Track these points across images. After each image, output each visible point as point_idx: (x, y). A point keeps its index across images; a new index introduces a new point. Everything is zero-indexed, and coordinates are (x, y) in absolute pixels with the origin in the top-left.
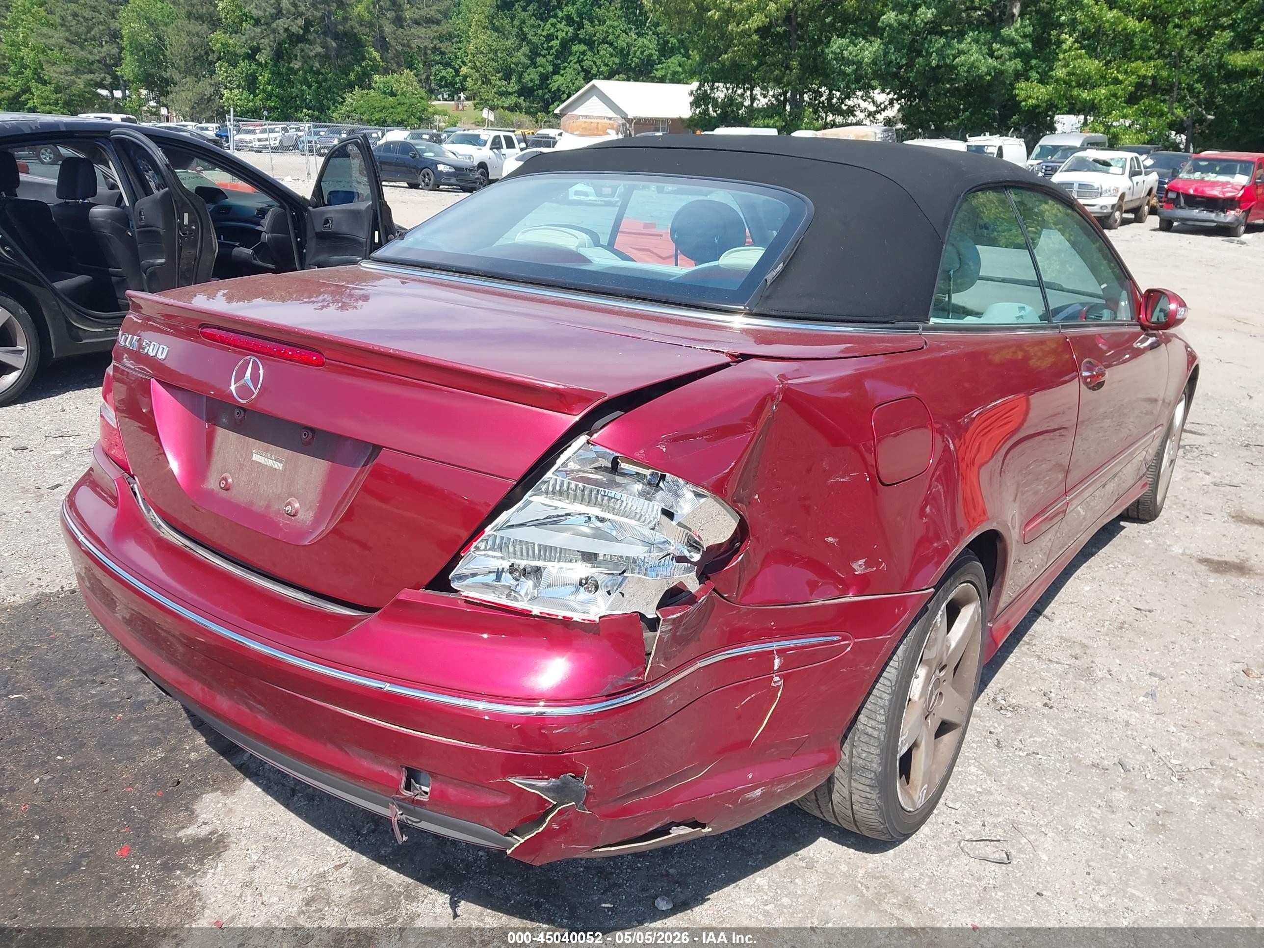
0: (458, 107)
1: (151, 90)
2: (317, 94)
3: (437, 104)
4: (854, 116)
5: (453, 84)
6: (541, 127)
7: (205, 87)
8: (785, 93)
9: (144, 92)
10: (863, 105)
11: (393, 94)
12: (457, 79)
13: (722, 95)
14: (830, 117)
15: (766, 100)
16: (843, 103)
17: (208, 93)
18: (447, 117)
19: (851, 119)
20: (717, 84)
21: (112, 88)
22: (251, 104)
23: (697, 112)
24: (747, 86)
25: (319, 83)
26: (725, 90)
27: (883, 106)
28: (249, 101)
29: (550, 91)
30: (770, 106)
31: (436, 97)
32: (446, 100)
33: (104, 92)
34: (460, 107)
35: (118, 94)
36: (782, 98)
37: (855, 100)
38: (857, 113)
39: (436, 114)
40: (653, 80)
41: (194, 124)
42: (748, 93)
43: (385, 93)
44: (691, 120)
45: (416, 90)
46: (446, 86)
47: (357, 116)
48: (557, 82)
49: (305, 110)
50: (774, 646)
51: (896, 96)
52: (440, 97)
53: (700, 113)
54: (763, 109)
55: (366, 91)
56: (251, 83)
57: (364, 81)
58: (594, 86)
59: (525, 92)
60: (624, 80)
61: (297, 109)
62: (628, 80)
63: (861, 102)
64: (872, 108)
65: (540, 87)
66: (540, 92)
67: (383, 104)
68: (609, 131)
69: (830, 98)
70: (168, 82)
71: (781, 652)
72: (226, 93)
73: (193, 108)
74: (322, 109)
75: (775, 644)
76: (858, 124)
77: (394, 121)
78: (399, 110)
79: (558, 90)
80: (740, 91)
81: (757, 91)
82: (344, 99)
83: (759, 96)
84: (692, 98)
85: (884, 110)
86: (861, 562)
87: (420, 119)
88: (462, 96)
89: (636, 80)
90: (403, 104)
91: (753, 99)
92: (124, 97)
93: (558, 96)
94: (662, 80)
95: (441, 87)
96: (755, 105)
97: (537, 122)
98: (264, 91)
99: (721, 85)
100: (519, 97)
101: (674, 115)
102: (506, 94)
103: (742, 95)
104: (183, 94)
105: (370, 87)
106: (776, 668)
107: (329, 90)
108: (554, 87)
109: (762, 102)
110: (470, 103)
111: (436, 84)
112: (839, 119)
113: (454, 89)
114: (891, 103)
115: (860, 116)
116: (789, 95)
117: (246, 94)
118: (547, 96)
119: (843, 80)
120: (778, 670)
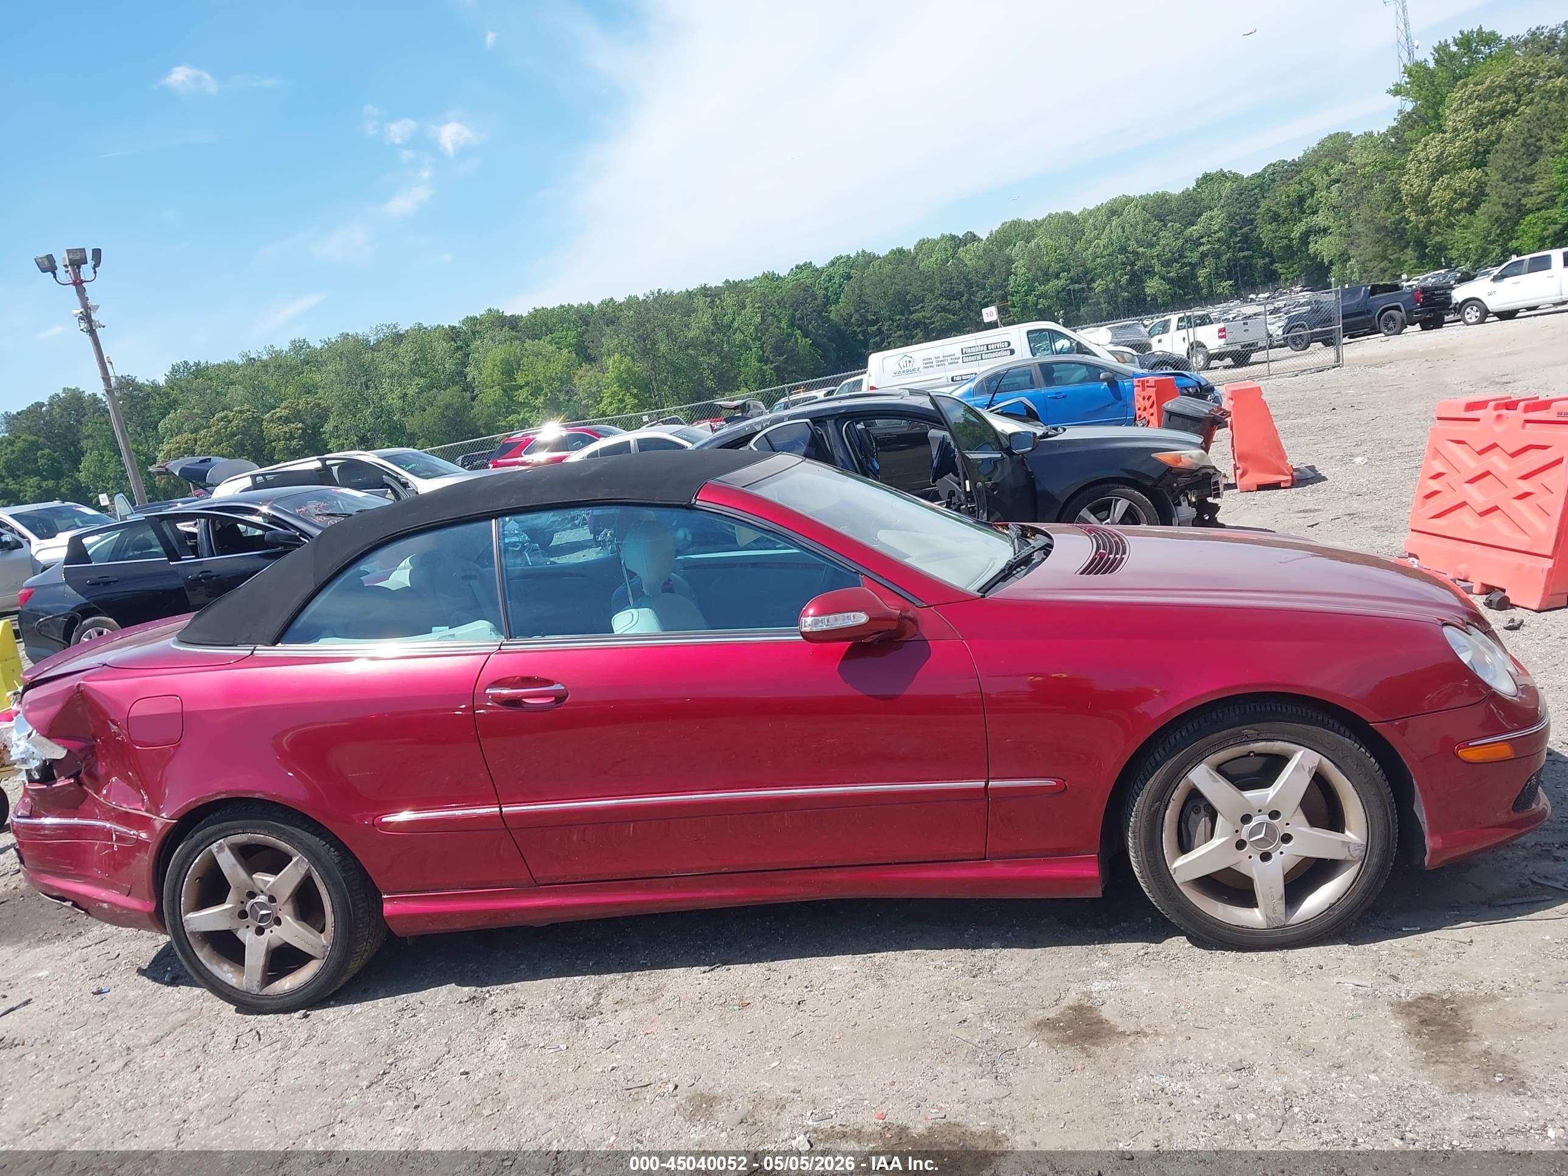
106: (114, 839)
120: (115, 842)
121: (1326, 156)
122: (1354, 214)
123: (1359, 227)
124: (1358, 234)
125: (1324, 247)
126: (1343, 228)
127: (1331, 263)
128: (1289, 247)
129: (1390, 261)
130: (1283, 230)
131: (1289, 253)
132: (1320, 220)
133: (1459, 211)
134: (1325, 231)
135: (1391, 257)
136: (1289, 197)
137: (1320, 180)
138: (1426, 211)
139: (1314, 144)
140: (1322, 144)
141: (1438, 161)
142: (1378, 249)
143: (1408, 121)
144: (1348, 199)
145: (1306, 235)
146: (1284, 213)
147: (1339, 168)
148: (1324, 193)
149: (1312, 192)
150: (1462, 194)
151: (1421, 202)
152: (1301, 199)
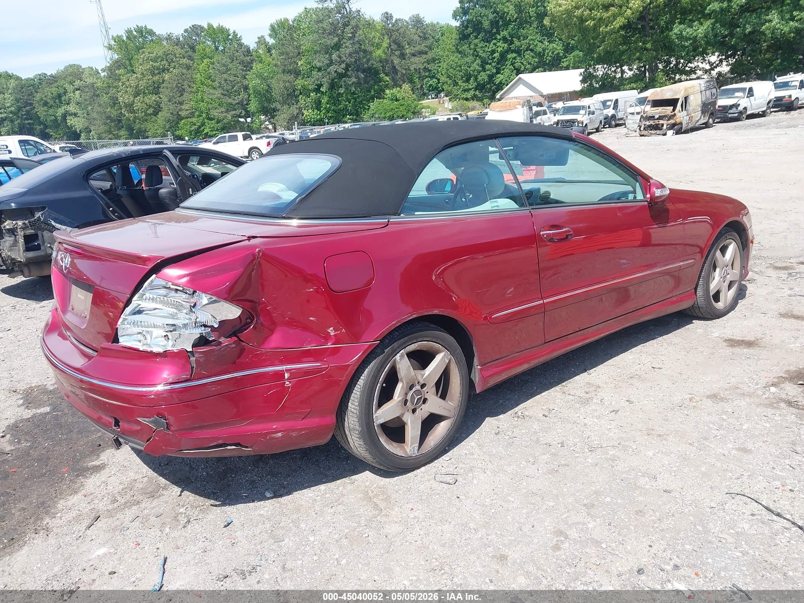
0: (440, 102)
1: (267, 116)
2: (354, 106)
3: (425, 102)
4: (695, 73)
5: (436, 88)
6: (486, 108)
7: (294, 110)
8: (644, 66)
9: (263, 117)
10: (701, 66)
11: (397, 100)
12: (439, 85)
13: (601, 73)
14: (678, 77)
15: (632, 72)
16: (686, 66)
17: (295, 113)
18: (429, 109)
19: (693, 76)
20: (597, 66)
21: (246, 117)
22: (319, 117)
23: (586, 86)
24: (618, 64)
25: (355, 99)
26: (603, 70)
27: (714, 65)
28: (318, 115)
29: (495, 85)
30: (635, 75)
31: (427, 97)
32: (433, 98)
33: (242, 120)
34: (442, 102)
35: (249, 120)
36: (643, 69)
37: (696, 63)
38: (697, 72)
39: (422, 108)
40: (561, 69)
41: (288, 131)
42: (619, 70)
43: (392, 100)
44: (581, 91)
45: (411, 95)
46: (432, 90)
47: (377, 116)
48: (500, 78)
49: (348, 116)
50: (284, 368)
51: (724, 57)
52: (430, 97)
53: (587, 86)
54: (630, 78)
55: (382, 100)
56: (318, 105)
57: (380, 94)
58: (520, 78)
59: (480, 87)
60: (542, 72)
61: (344, 116)
62: (545, 71)
63: (700, 64)
64: (708, 67)
65: (489, 83)
66: (489, 86)
67: (391, 107)
68: (517, 106)
69: (678, 63)
70: (275, 110)
71: (287, 371)
72: (305, 112)
73: (288, 122)
74: (358, 114)
75: (284, 367)
76: (698, 78)
77: (398, 116)
78: (401, 109)
79: (500, 83)
80: (613, 69)
81: (625, 68)
82: (369, 106)
83: (627, 71)
84: (581, 78)
85: (716, 67)
86: (332, 329)
87: (414, 113)
88: (442, 95)
89: (550, 71)
90: (403, 105)
91: (623, 72)
92: (252, 122)
93: (500, 87)
94: (567, 68)
95: (430, 91)
96: (624, 76)
97: (484, 105)
98: (326, 108)
99: (600, 66)
100: (475, 91)
101: (571, 89)
102: (468, 90)
103: (615, 72)
104: (282, 115)
105: (384, 98)
106: (286, 377)
107: (361, 103)
108: (497, 81)
109: (629, 74)
110: (448, 98)
111: (427, 90)
112: (684, 77)
113: (437, 91)
114: (721, 61)
115: (699, 73)
116: (647, 67)
117: (316, 111)
118: (493, 88)
119: (684, 51)
120: (288, 379)
121: (70, 75)
122: (90, 108)
123: (95, 115)
124: (95, 119)
125: (77, 123)
126: (85, 115)
127: (81, 132)
128: (56, 120)
129: (114, 135)
130: (51, 111)
131: (56, 124)
132: (72, 108)
133: (150, 115)
134: (75, 115)
135: (114, 133)
136: (52, 94)
137: (70, 88)
138: (133, 112)
139: (62, 68)
140: (66, 68)
141: (136, 88)
142: (107, 128)
143: (116, 65)
144: (85, 100)
145: (64, 116)
146: (51, 102)
147: (77, 83)
148: (72, 94)
149: (65, 93)
150: (150, 106)
151: (130, 106)
152: (59, 96)
